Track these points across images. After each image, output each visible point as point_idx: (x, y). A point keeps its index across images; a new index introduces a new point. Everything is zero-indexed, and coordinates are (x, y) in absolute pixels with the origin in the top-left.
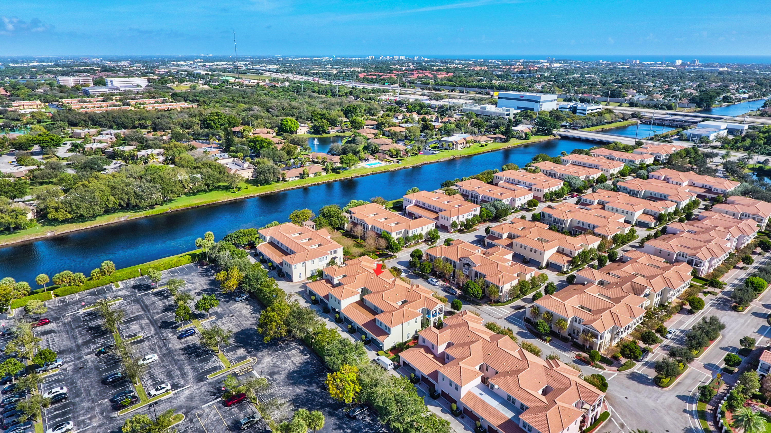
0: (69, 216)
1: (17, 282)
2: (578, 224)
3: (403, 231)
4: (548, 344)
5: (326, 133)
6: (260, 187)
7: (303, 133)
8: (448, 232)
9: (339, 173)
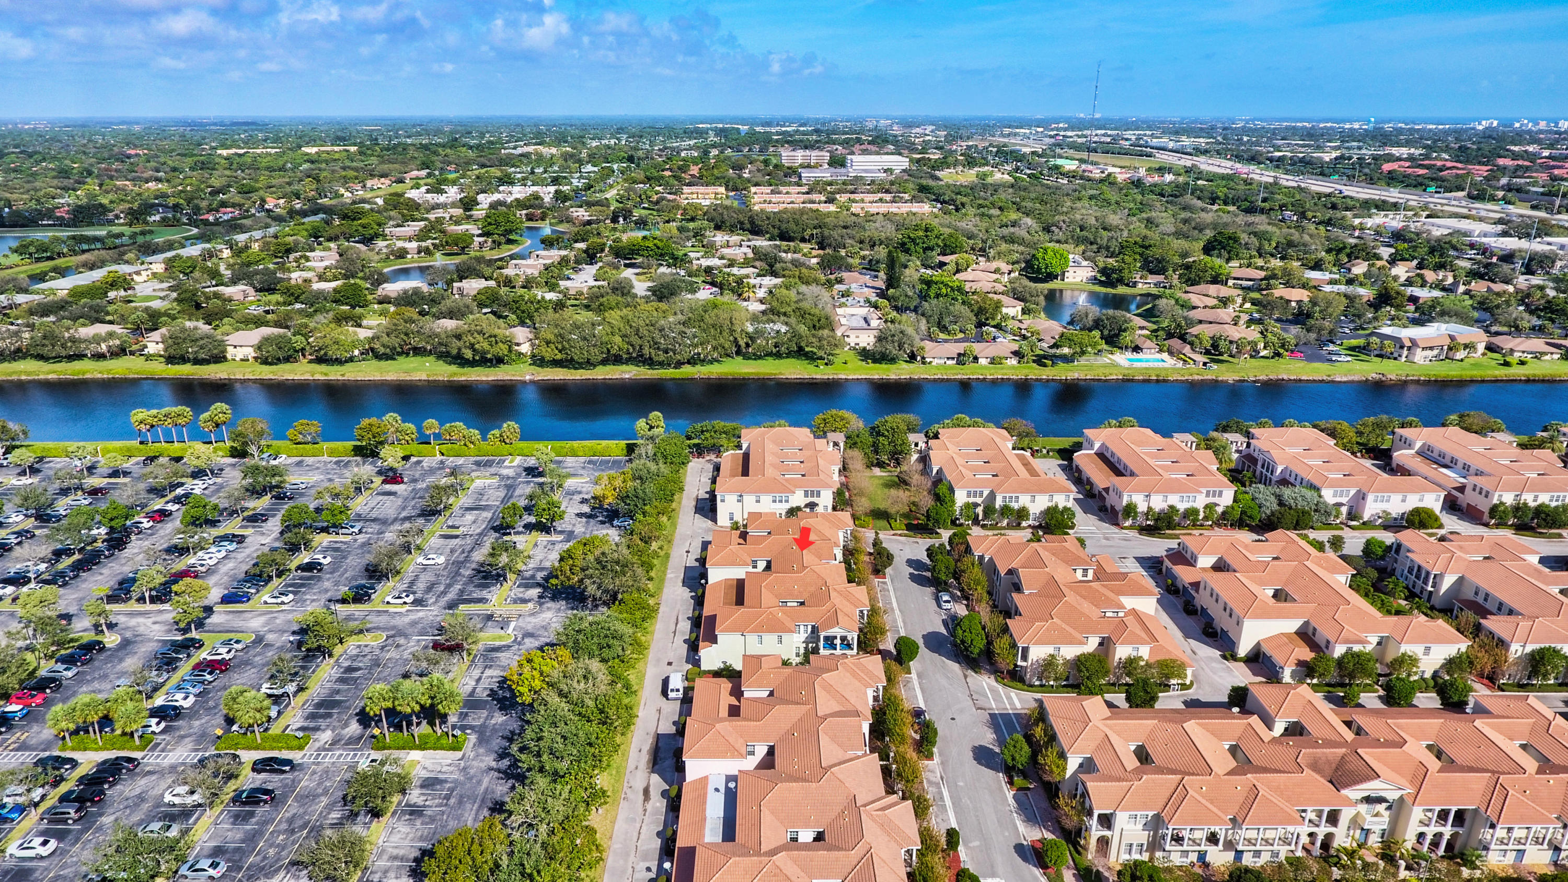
0: (559, 357)
1: (404, 421)
2: (1476, 593)
3: (986, 493)
4: (1010, 794)
5: (1127, 285)
6: (872, 365)
7: (1078, 280)
8: (1117, 524)
9: (1045, 365)
